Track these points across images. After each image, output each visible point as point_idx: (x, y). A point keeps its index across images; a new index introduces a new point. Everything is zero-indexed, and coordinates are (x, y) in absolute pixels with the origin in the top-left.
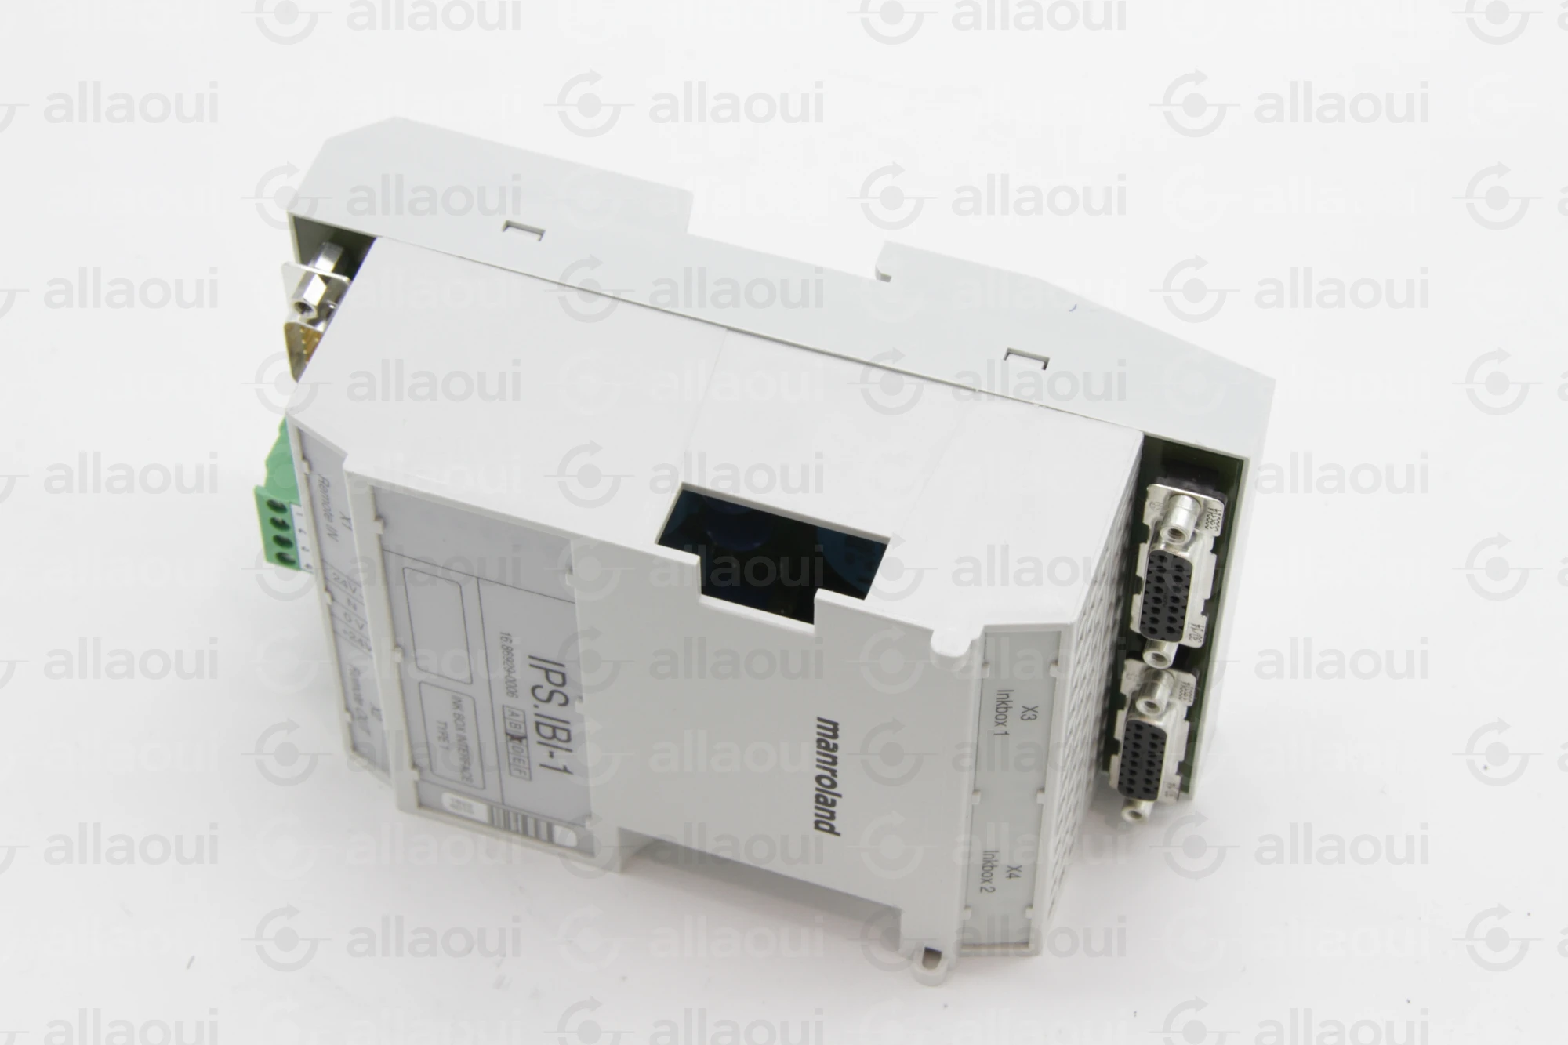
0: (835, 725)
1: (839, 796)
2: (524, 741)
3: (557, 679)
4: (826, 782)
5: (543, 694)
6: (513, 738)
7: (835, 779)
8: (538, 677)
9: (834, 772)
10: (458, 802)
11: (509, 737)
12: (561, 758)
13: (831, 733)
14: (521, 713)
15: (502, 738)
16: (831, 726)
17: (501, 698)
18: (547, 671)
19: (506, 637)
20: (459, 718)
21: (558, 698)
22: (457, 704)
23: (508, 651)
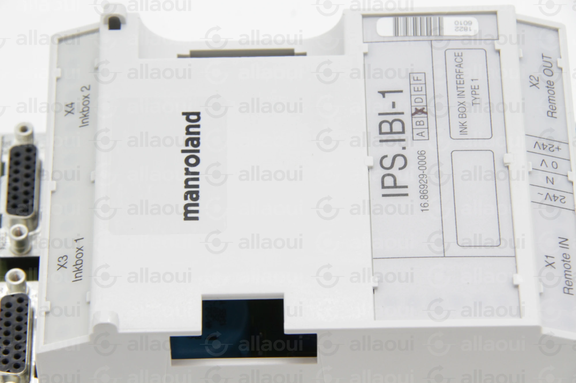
0: (186, 218)
1: (183, 151)
2: (414, 111)
3: (389, 181)
4: (192, 161)
5: (400, 162)
6: (422, 111)
7: (187, 167)
8: (402, 177)
9: (187, 172)
10: (466, 29)
11: (425, 110)
12: (385, 105)
13: (190, 208)
14: (416, 137)
15: (431, 109)
16: (190, 215)
17: (429, 147)
18: (395, 186)
19: (424, 207)
20: (462, 115)
21: (387, 163)
22: (463, 127)
23: (424, 195)
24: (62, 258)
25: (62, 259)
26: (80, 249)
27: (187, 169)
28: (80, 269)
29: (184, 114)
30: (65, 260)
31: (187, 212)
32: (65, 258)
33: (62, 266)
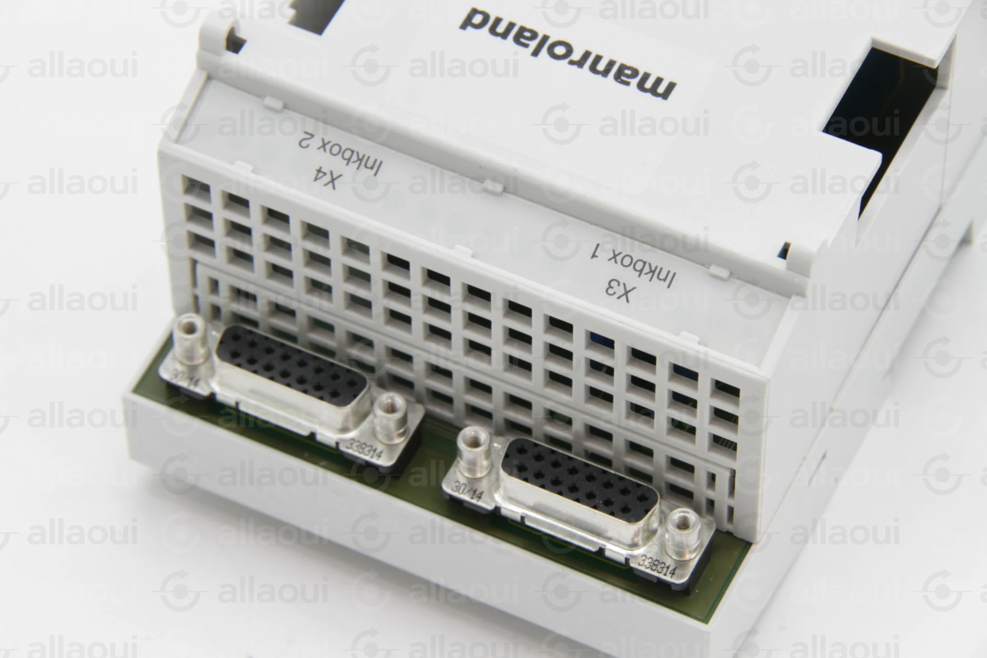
24: (610, 287)
25: (612, 288)
26: (615, 256)
27: (572, 63)
28: (653, 269)
29: (463, 27)
30: (619, 284)
31: (653, 91)
32: (614, 284)
33: (627, 293)
